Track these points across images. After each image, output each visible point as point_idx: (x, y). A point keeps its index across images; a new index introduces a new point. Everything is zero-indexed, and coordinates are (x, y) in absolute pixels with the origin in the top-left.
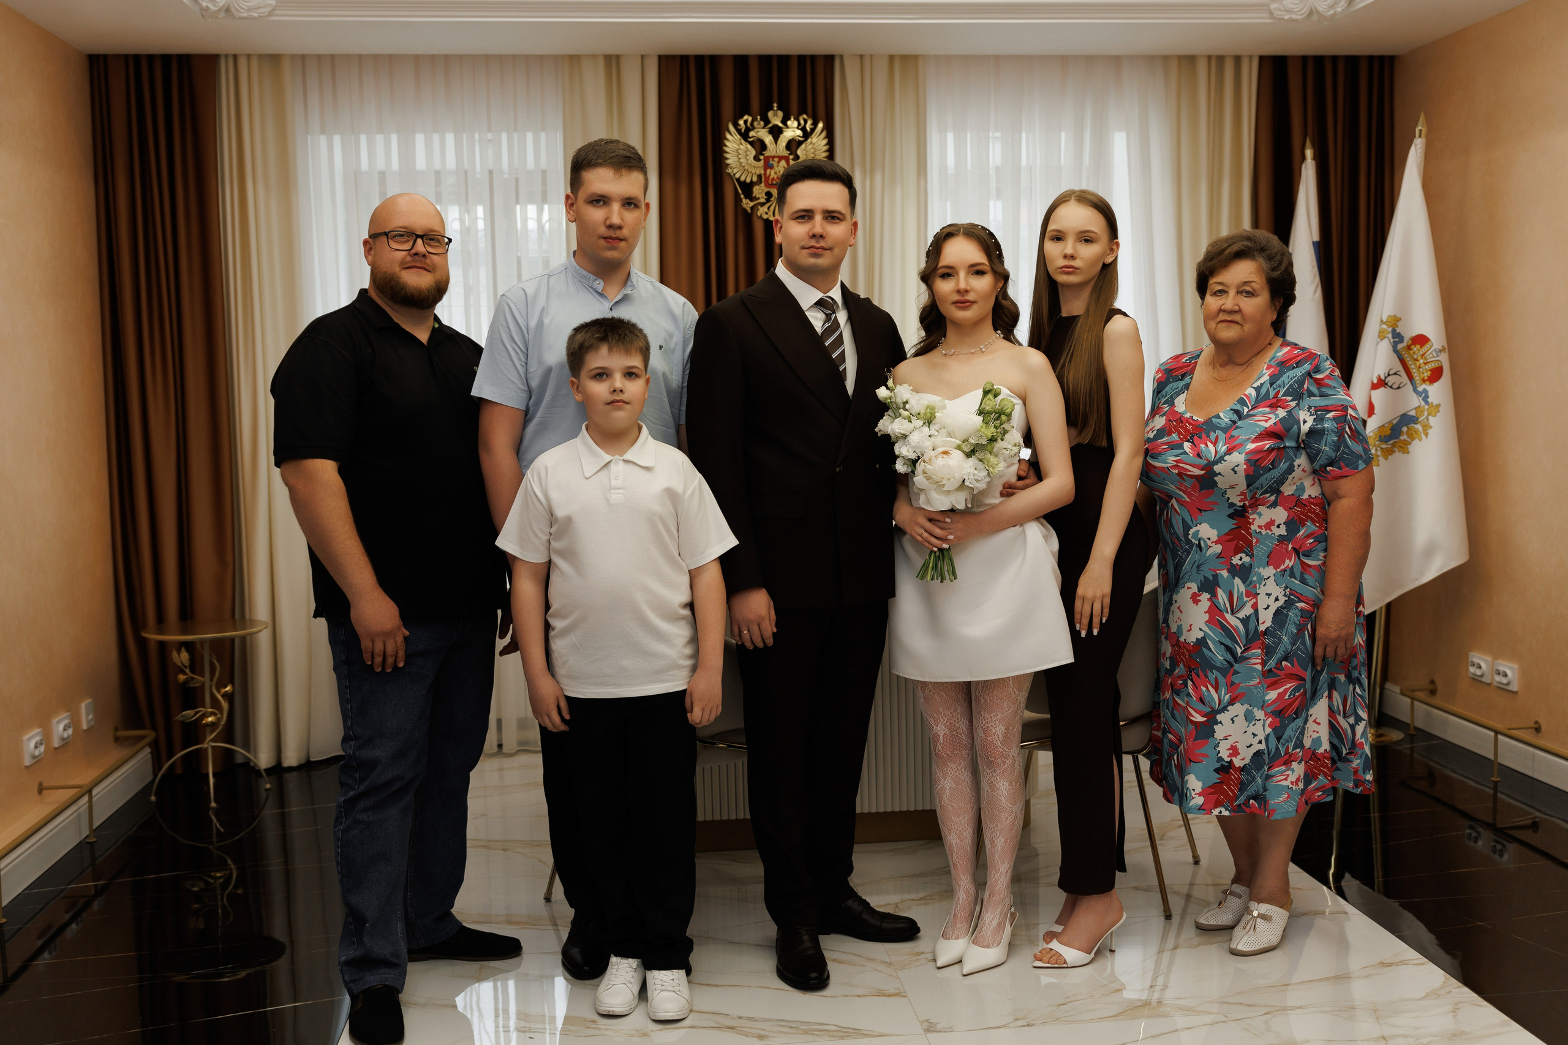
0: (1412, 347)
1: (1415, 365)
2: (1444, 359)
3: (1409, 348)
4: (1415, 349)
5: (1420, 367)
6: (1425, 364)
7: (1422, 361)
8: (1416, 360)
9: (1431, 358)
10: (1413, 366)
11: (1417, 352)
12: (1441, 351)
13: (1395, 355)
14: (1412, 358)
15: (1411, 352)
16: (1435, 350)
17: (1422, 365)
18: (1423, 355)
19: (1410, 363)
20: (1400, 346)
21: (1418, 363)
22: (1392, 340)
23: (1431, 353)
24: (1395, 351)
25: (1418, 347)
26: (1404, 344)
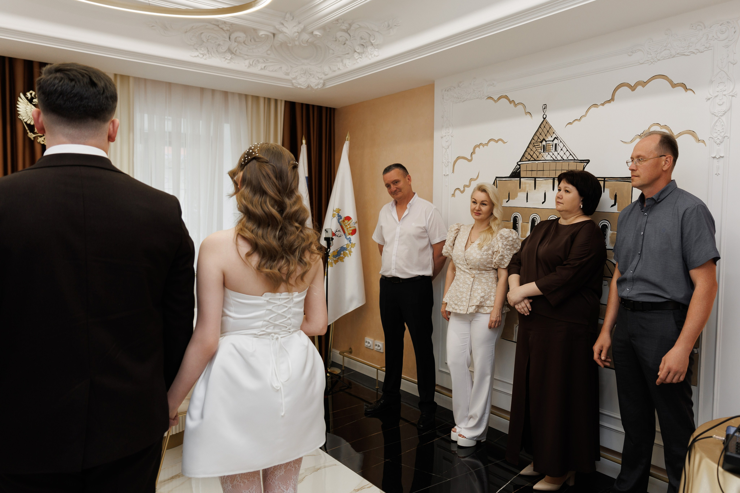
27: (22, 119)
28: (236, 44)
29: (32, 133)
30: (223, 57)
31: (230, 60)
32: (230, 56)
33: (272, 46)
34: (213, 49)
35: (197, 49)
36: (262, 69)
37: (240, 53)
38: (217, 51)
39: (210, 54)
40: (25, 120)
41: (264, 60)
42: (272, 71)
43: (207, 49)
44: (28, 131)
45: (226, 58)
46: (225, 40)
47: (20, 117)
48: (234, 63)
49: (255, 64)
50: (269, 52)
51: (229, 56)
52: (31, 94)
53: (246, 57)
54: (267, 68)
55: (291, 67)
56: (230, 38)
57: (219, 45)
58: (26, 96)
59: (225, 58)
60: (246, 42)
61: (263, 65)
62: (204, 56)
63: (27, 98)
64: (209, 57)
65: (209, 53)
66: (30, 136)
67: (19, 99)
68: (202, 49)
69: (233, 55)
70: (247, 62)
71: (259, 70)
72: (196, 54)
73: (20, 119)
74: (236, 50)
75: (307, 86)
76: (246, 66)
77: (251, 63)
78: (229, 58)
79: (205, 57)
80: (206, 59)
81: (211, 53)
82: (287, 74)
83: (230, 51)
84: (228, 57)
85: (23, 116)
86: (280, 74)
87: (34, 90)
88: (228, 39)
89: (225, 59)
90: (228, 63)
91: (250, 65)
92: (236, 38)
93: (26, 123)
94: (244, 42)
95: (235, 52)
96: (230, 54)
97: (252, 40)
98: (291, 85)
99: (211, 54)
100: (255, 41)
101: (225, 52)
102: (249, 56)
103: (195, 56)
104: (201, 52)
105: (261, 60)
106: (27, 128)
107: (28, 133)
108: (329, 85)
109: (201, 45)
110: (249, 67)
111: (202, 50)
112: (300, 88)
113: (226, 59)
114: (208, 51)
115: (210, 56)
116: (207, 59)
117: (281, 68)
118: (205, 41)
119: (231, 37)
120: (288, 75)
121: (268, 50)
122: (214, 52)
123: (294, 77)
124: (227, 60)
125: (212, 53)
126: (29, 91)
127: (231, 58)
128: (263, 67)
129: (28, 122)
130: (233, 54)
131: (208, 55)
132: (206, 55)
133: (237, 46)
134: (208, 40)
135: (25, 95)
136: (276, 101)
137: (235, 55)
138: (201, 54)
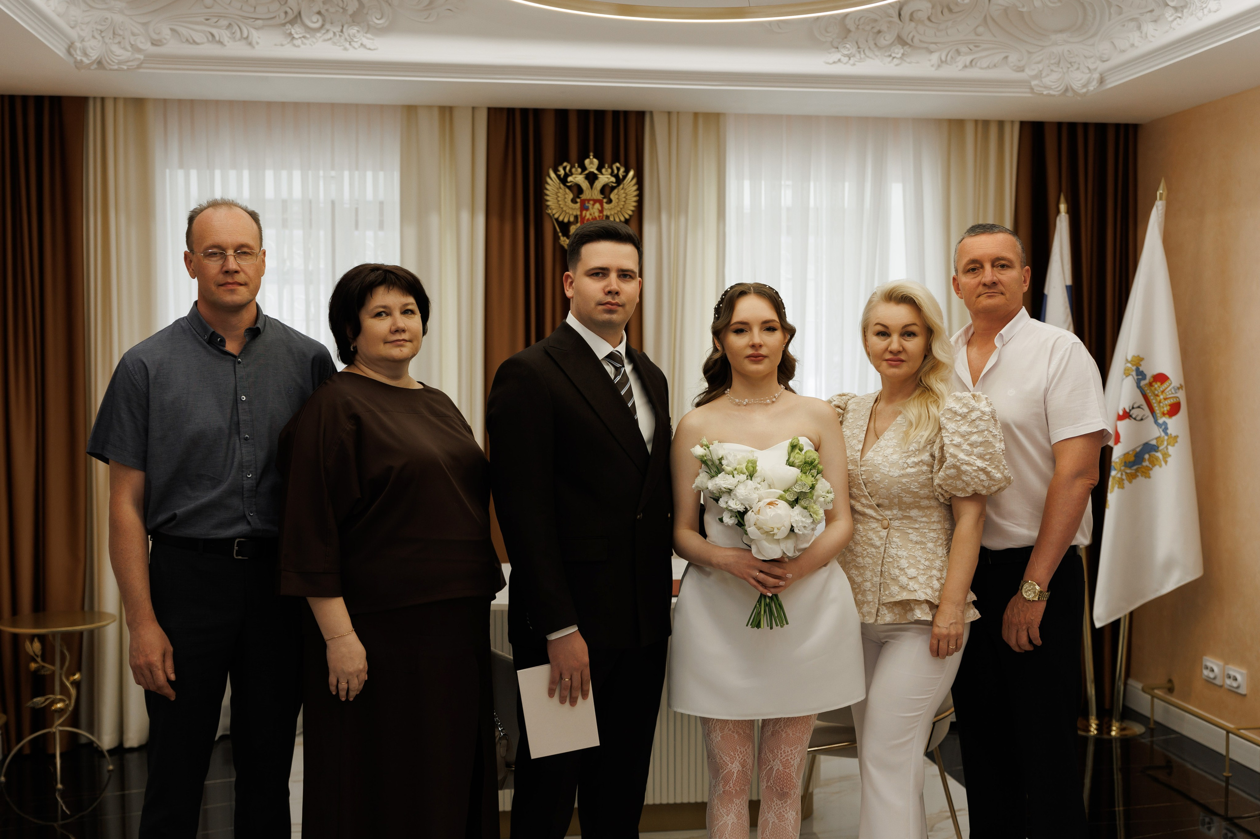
0: (1154, 384)
1: (1156, 400)
2: (1182, 396)
3: (1151, 384)
4: (1156, 386)
5: (1160, 402)
6: (1165, 399)
7: (1162, 397)
8: (1157, 395)
9: (1170, 394)
10: (1154, 401)
11: (1158, 388)
12: (1178, 388)
13: (1138, 391)
14: (1154, 393)
15: (1153, 388)
16: (1174, 388)
17: (1163, 400)
18: (1163, 392)
19: (1152, 398)
20: (1143, 383)
21: (1158, 399)
22: (1136, 377)
23: (1171, 390)
24: (1139, 387)
25: (1159, 384)
26: (1147, 381)
27: (551, 215)
28: (913, 24)
29: (565, 238)
30: (887, 54)
31: (901, 58)
32: (902, 51)
33: (985, 17)
34: (867, 41)
35: (837, 48)
36: (965, 67)
37: (921, 41)
38: (875, 44)
39: (862, 53)
40: (556, 216)
41: (971, 46)
42: (988, 67)
43: (857, 43)
44: (560, 234)
45: (893, 55)
46: (890, 22)
47: (550, 211)
48: (909, 63)
49: (952, 58)
50: (981, 29)
51: (898, 51)
52: (565, 168)
53: (932, 47)
54: (976, 63)
55: (1029, 53)
56: (900, 15)
57: (879, 32)
58: (559, 173)
59: (890, 56)
60: (933, 19)
61: (969, 58)
62: (852, 58)
63: (558, 176)
64: (861, 58)
65: (859, 52)
66: (562, 243)
67: (549, 180)
68: (848, 46)
69: (906, 48)
70: (935, 58)
71: (960, 70)
72: (836, 56)
73: (549, 214)
74: (914, 36)
75: (1063, 90)
76: (932, 66)
77: (943, 58)
78: (899, 56)
79: (851, 62)
80: (854, 65)
81: (864, 51)
82: (1021, 69)
83: (901, 41)
84: (898, 54)
85: (554, 208)
86: (1005, 73)
87: (568, 162)
88: (896, 19)
89: (891, 58)
90: (897, 65)
91: (942, 62)
92: (912, 14)
93: (557, 220)
94: (929, 19)
95: (909, 41)
96: (900, 47)
97: (946, 11)
98: (1028, 90)
99: (865, 54)
100: (950, 10)
101: (892, 44)
102: (938, 44)
103: (834, 62)
104: (846, 52)
105: (963, 49)
106: (558, 230)
107: (559, 238)
108: (1112, 82)
109: (846, 38)
110: (939, 66)
111: (847, 48)
112: (1049, 95)
113: (894, 58)
114: (859, 48)
115: (863, 56)
116: (856, 63)
117: (1006, 57)
118: (853, 28)
119: (902, 13)
120: (1023, 71)
121: (977, 27)
122: (869, 48)
123: (1033, 73)
124: (895, 60)
125: (867, 51)
126: (561, 164)
127: (903, 54)
128: (968, 63)
129: (561, 219)
130: (908, 46)
131: (858, 56)
132: (854, 56)
133: (915, 28)
134: (858, 26)
135: (556, 171)
136: (1001, 124)
137: (911, 46)
138: (845, 56)
